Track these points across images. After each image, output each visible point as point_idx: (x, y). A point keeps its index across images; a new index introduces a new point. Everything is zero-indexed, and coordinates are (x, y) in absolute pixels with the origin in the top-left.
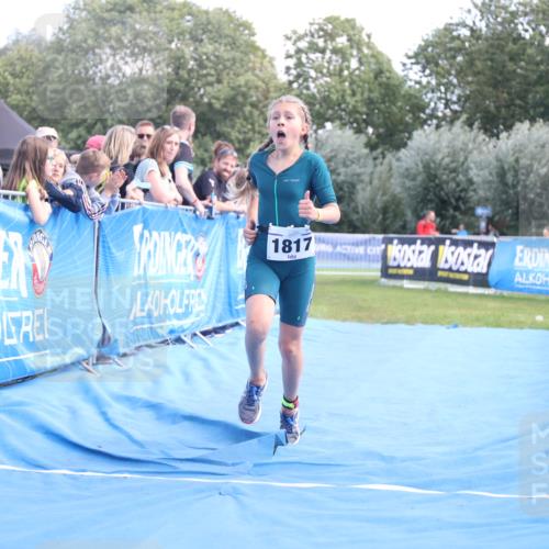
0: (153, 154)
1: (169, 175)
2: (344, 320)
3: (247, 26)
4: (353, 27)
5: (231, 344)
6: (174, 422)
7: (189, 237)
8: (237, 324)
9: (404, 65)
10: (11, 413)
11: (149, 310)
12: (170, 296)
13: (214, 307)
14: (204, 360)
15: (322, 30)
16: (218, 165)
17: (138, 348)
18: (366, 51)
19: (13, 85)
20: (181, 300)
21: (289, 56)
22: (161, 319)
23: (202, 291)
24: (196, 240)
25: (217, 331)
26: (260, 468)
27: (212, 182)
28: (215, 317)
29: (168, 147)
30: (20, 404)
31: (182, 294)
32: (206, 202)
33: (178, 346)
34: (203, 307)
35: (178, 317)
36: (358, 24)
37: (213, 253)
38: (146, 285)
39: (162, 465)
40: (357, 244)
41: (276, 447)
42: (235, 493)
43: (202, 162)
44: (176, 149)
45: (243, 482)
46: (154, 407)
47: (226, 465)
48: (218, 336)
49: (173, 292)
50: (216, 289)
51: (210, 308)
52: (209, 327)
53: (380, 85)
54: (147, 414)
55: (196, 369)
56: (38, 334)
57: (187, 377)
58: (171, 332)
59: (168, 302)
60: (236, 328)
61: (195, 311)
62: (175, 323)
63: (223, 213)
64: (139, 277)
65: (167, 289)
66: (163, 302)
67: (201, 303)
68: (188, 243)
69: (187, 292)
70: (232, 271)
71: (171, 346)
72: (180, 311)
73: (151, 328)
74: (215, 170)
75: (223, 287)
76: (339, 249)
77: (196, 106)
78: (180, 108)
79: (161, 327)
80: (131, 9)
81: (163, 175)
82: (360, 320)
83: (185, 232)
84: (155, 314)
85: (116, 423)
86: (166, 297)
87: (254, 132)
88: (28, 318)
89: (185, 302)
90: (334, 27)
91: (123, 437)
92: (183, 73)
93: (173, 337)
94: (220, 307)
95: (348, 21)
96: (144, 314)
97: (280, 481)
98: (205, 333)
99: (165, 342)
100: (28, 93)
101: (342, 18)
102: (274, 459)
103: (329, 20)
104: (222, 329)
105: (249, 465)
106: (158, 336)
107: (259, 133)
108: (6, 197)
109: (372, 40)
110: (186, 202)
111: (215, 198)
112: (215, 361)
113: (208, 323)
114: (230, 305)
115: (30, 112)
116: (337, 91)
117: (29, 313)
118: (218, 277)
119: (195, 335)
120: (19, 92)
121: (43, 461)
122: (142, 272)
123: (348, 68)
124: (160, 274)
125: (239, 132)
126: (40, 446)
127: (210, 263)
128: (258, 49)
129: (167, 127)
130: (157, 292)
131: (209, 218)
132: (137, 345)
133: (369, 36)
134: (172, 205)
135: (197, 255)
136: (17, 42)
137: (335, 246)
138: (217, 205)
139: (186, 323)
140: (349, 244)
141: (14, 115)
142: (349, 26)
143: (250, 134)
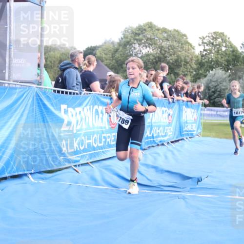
0: (154, 80)
1: (159, 87)
2: (221, 138)
3: (185, 35)
4: (223, 35)
5: (181, 146)
6: (162, 173)
7: (166, 109)
8: (183, 139)
9: (241, 47)
10: (106, 169)
11: (153, 134)
12: (160, 129)
13: (175, 133)
14: (172, 152)
15: (212, 36)
16: (176, 84)
17: (149, 147)
18: (228, 44)
19: (105, 58)
20: (164, 131)
21: (200, 45)
22: (157, 137)
23: (171, 127)
24: (169, 109)
25: (176, 141)
26: (192, 190)
27: (174, 90)
28: (176, 136)
29: (159, 78)
30: (109, 166)
31: (164, 129)
32: (172, 97)
33: (163, 146)
34: (171, 133)
35: (163, 136)
36: (225, 34)
37: (175, 114)
38: (152, 125)
39: (158, 188)
40: (225, 111)
41: (198, 182)
42: (184, 198)
43: (170, 83)
44: (162, 78)
45: (187, 194)
46: (155, 168)
47: (180, 188)
48: (177, 143)
49: (161, 128)
50: (176, 127)
51: (174, 133)
52: (173, 140)
53: (233, 55)
54: (153, 170)
55: (169, 155)
56: (113, 142)
57: (166, 157)
58: (160, 142)
59: (159, 131)
60: (183, 141)
61: (168, 134)
62: (162, 139)
63: (178, 100)
64: (149, 123)
65: (159, 127)
66: (158, 131)
67: (171, 132)
68: (166, 111)
69: (166, 128)
70: (181, 120)
71: (160, 147)
72: (163, 134)
73: (153, 140)
74: (175, 86)
75: (178, 126)
76: (218, 113)
77: (168, 63)
78: (163, 64)
79: (157, 140)
80: (145, 30)
81: (157, 87)
82: (226, 138)
83: (165, 107)
84: (155, 135)
85: (142, 173)
86: (159, 130)
87: (187, 72)
88: (109, 137)
89: (165, 131)
90: (217, 35)
91: (145, 178)
92: (163, 52)
93: (161, 143)
94: (177, 133)
95: (221, 33)
96: (151, 135)
97: (200, 194)
98: (172, 142)
99: (158, 145)
100: (110, 60)
101: (220, 32)
102: (197, 186)
103: (215, 33)
104: (178, 141)
105: (189, 188)
106: (156, 143)
107: (189, 72)
108: (104, 95)
109: (230, 40)
110: (165, 97)
111: (175, 95)
112: (176, 152)
113: (173, 138)
114: (180, 132)
115: (112, 66)
116: (216, 58)
117: (109, 135)
118: (176, 123)
119: (168, 143)
120: (107, 60)
121: (118, 185)
122: (150, 121)
123: (221, 50)
124: (156, 122)
125: (183, 72)
126: (116, 181)
127: (173, 118)
128: (189, 43)
129: (159, 71)
130: (155, 128)
131: (173, 102)
132: (149, 146)
133: (229, 38)
134: (160, 98)
135: (169, 115)
136: (105, 43)
137: (217, 112)
138: (176, 98)
139: (165, 138)
140: (222, 111)
141: (106, 67)
142: (222, 35)
143: (186, 73)
